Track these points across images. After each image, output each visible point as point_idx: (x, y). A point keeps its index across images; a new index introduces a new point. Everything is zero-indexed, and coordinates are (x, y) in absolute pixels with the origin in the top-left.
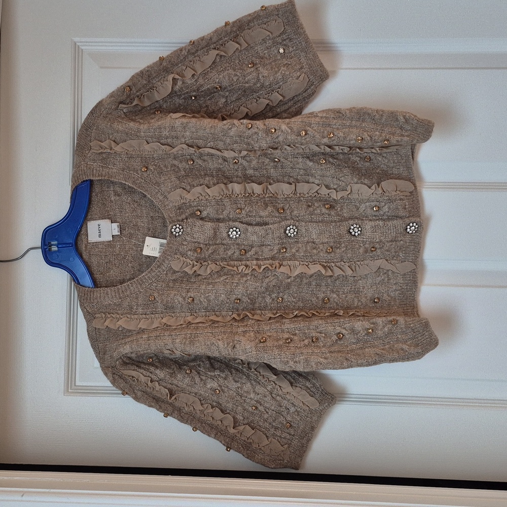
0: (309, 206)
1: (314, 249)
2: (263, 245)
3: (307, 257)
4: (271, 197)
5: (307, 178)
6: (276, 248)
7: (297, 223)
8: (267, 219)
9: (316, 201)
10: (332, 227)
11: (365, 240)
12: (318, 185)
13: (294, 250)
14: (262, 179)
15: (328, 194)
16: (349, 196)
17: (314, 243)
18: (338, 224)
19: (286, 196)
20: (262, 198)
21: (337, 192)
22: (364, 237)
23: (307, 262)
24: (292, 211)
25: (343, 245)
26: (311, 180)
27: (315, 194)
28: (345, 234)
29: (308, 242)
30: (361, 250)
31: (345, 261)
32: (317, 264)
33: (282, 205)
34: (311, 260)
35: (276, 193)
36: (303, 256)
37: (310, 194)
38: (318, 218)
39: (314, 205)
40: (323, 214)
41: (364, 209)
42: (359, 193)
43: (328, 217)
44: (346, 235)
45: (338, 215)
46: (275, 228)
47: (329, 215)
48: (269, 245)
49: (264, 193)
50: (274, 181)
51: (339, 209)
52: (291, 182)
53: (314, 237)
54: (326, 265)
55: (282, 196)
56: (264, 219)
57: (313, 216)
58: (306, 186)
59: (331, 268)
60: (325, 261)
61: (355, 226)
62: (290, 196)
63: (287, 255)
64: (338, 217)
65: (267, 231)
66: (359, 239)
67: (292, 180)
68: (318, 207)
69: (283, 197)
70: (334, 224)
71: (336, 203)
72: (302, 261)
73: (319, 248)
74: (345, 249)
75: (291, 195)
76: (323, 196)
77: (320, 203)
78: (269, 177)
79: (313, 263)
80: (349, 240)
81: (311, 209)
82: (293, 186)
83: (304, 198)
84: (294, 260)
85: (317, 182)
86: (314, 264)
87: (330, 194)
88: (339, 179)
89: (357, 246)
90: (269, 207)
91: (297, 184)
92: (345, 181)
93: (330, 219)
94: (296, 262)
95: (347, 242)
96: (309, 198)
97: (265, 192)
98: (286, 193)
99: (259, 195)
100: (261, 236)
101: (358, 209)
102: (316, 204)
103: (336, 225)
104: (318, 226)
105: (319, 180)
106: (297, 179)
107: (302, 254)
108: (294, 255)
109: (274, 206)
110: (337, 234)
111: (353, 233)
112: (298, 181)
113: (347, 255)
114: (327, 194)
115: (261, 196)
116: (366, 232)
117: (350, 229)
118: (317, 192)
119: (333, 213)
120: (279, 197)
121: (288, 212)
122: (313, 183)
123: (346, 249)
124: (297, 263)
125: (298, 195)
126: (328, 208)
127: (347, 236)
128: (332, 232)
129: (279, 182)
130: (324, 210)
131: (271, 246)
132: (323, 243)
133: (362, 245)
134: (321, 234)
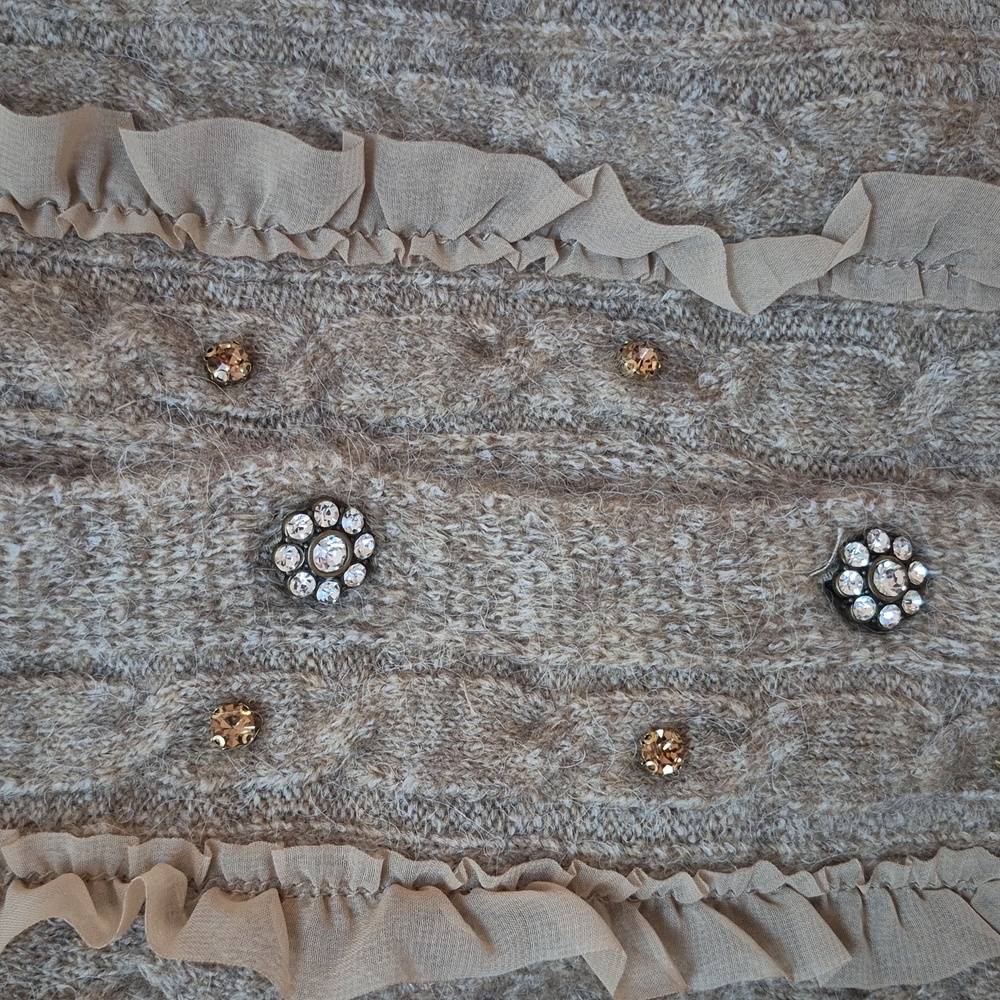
0: (480, 349)
1: (526, 731)
2: (42, 670)
3: (457, 814)
4: (145, 241)
5: (475, 95)
6: (165, 701)
7: (378, 483)
8: (90, 428)
9: (543, 309)
10: (683, 542)
11: (962, 671)
12: (567, 173)
13: (332, 740)
14: (71, 69)
15: (651, 257)
16: (837, 287)
17: (517, 673)
18: (738, 517)
19: (278, 245)
20: (54, 244)
21: (729, 241)
22: (958, 648)
23: (454, 860)
24: (333, 381)
25: (779, 712)
26: (510, 122)
27: (533, 251)
28: (798, 612)
29: (467, 668)
30: (928, 763)
31: (786, 850)
32: (545, 878)
33: (241, 318)
34: (496, 844)
35: (193, 208)
36: (416, 799)
37: (496, 249)
38: (552, 457)
39: (525, 344)
40: (597, 426)
41: (942, 400)
42: (931, 259)
43: (638, 450)
44: (808, 619)
45: (727, 442)
46: (164, 513)
47: (647, 435)
48: (98, 671)
49: (75, 194)
50: (179, 100)
51: (734, 387)
52: (334, 124)
53: (529, 618)
54: (624, 886)
55: (245, 244)
56: (65, 423)
57: (509, 439)
58: (466, 167)
59: (670, 914)
60: (614, 850)
61: (880, 543)
62: (317, 251)
63: (267, 777)
64: (723, 459)
65: (79, 529)
66: (917, 664)
67: (337, 105)
68: (555, 363)
69: (254, 251)
70: (700, 515)
71: (713, 339)
72: (409, 853)
73: (566, 728)
74: (792, 747)
75: (329, 239)
76: (604, 273)
77: (574, 332)
78: (130, 61)
79: (511, 874)
80: (831, 669)
81: (497, 376)
82: (351, 160)
83: (438, 272)
84: (338, 840)
85: (560, 139)
86: (523, 884)
87: (665, 258)
88: (770, 120)
89: (899, 726)
90: (118, 326)
91: (383, 142)
92: (825, 139)
93: (661, 471)
94: (353, 855)
95: (813, 687)
96: (488, 280)
97: (88, 192)
98: (283, 217)
99: (30, 212)
100: (23, 574)
101: (895, 399)
102: (541, 339)
103: (721, 529)
104: (565, 523)
105: (584, 125)
106: (386, 104)
107: (410, 784)
108: (331, 787)
109: (164, 321)
110: (728, 605)
111: (864, 607)
112: (392, 118)
113: (811, 800)
114: (636, 251)
115: (44, 227)
116: (973, 606)
117: (841, 565)
118: (550, 232)
119: (679, 422)
120: (214, 244)
121: (293, 380)
122: (528, 148)
123: (806, 750)
124: (360, 866)
125: (390, 243)
126: (639, 378)
127: (816, 633)
128: (687, 586)
129: (222, 111)
130: (608, 394)
131: (114, 677)
132: (601, 686)
133: (935, 718)
134: (583, 596)
